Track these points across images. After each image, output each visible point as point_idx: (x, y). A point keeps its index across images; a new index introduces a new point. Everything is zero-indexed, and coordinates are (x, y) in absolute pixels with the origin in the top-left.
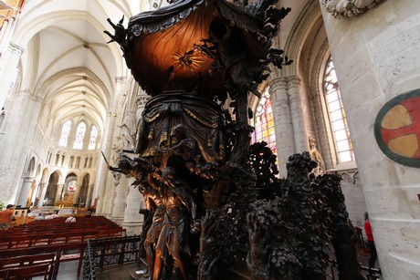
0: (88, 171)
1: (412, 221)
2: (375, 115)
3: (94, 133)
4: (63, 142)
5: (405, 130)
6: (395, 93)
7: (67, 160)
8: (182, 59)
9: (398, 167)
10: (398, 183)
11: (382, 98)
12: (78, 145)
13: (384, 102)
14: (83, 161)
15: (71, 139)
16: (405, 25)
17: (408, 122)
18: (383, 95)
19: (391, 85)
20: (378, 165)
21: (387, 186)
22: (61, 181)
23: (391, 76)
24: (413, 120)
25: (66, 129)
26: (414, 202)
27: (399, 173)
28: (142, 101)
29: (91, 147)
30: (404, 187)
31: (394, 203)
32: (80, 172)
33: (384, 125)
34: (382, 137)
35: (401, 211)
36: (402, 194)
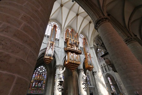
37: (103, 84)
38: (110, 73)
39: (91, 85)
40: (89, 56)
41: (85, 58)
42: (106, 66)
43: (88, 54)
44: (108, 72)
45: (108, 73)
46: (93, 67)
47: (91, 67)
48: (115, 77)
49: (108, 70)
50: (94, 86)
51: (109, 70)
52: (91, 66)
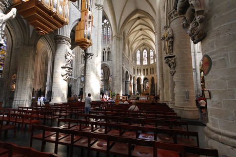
0: (153, 76)
3: (152, 54)
4: (138, 63)
7: (142, 71)
12: (145, 63)
14: (149, 70)
15: (142, 60)
22: (142, 82)
25: (138, 55)
29: (152, 62)
32: (149, 77)
37: (97, 75)
38: (108, 64)
39: (71, 75)
40: (90, 17)
41: (80, 20)
42: (107, 54)
43: (90, 13)
44: (106, 63)
45: (104, 64)
46: (90, 44)
47: (88, 43)
48: (113, 70)
49: (106, 59)
50: (76, 77)
51: (108, 59)
52: (88, 41)
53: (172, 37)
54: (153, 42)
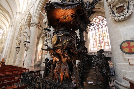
1: (126, 64)
2: (121, 43)
5: (127, 47)
6: (125, 40)
8: (64, 17)
9: (124, 54)
10: (124, 57)
11: (122, 40)
13: (123, 41)
16: (128, 27)
17: (127, 46)
18: (123, 40)
19: (124, 38)
20: (120, 53)
21: (121, 57)
23: (125, 36)
24: (128, 45)
26: (127, 60)
27: (125, 55)
28: (33, 24)
30: (125, 58)
31: (123, 61)
33: (122, 46)
34: (121, 48)
35: (124, 62)
36: (125, 59)
53: (20, 41)
54: (6, 27)
